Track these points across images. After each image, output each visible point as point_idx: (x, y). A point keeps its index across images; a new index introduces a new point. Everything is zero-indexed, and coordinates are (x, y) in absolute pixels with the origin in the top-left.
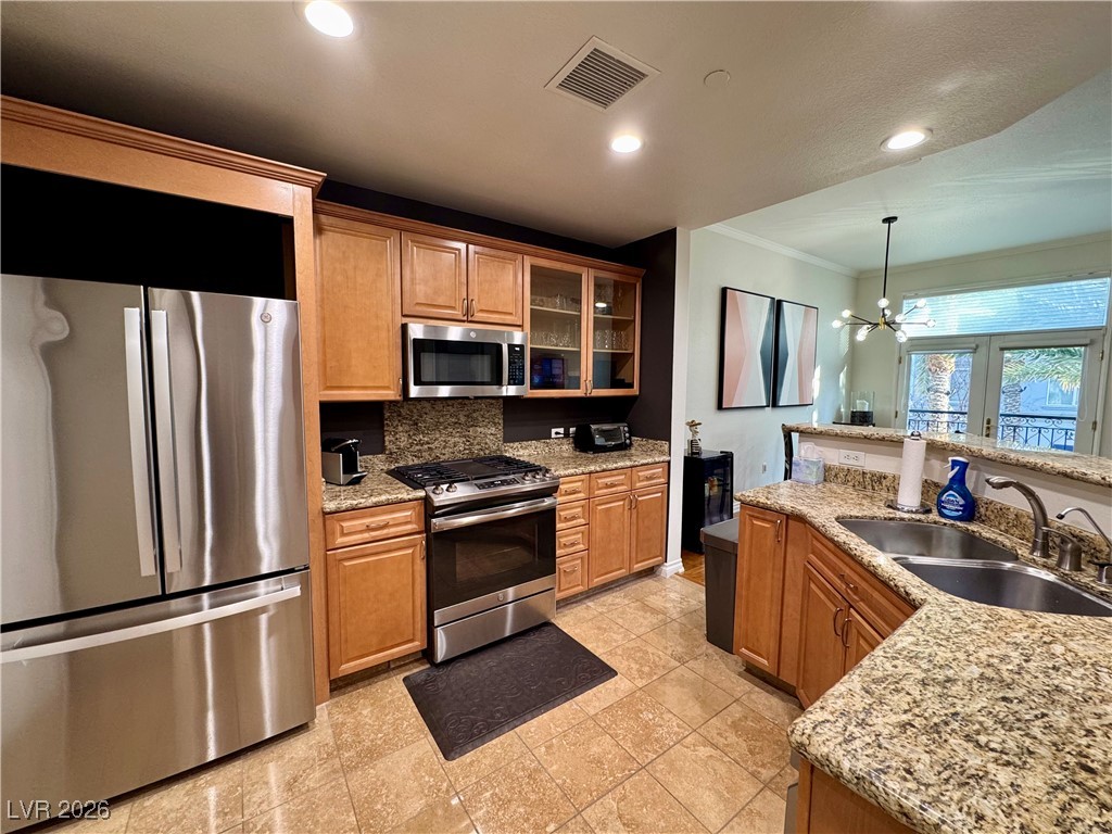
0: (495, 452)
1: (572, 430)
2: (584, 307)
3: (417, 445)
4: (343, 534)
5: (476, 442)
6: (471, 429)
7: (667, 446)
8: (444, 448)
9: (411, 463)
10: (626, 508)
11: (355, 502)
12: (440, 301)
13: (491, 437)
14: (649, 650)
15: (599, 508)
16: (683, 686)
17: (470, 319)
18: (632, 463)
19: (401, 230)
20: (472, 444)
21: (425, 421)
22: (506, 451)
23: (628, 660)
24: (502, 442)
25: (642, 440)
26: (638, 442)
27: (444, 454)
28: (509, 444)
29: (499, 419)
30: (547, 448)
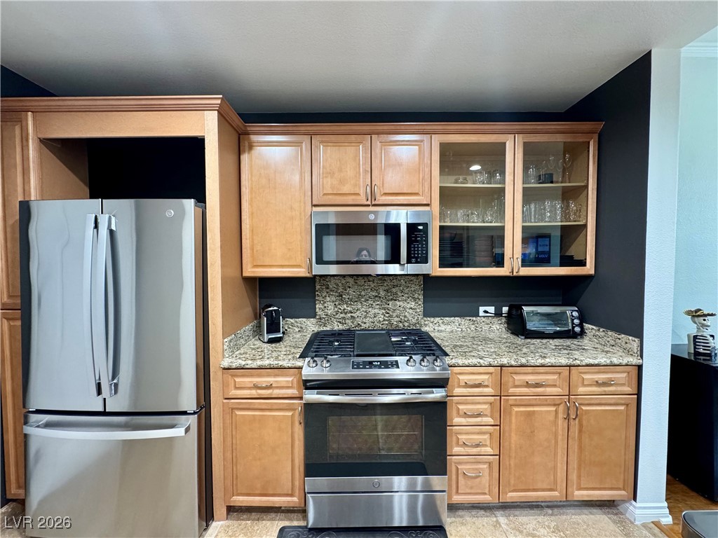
0: (415, 325)
1: (505, 309)
2: (508, 177)
3: (341, 313)
4: (236, 388)
5: (395, 315)
6: (390, 303)
8: (365, 317)
9: (336, 328)
10: (561, 416)
11: (243, 363)
12: (346, 189)
13: (411, 311)
15: (516, 409)
17: (373, 203)
18: (570, 362)
19: (311, 135)
20: (391, 316)
21: (348, 294)
22: (426, 325)
24: (422, 317)
25: (599, 330)
26: (594, 331)
27: (365, 323)
28: (429, 319)
29: (419, 295)
30: (474, 326)
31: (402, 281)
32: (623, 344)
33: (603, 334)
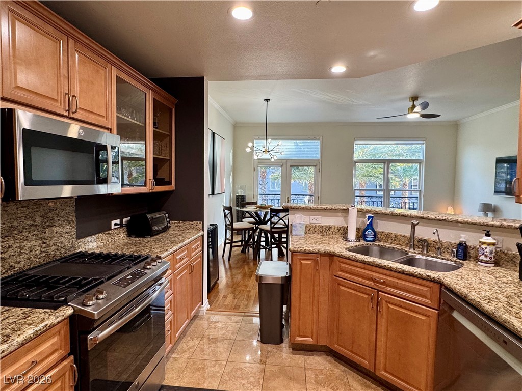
0: (70, 250)
1: (125, 220)
2: (148, 121)
5: (52, 243)
6: (47, 230)
7: (201, 225)
10: (188, 274)
13: (66, 236)
14: (241, 366)
15: (178, 278)
16: (278, 377)
17: (71, 115)
20: (48, 246)
22: (79, 247)
23: (237, 380)
24: (75, 239)
25: (179, 222)
26: (176, 224)
27: (19, 262)
28: (81, 240)
29: (73, 217)
30: (110, 239)
31: (58, 203)
32: (195, 226)
33: (182, 224)
